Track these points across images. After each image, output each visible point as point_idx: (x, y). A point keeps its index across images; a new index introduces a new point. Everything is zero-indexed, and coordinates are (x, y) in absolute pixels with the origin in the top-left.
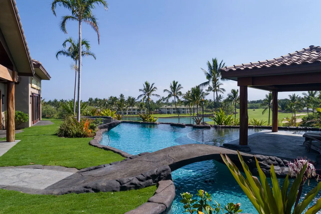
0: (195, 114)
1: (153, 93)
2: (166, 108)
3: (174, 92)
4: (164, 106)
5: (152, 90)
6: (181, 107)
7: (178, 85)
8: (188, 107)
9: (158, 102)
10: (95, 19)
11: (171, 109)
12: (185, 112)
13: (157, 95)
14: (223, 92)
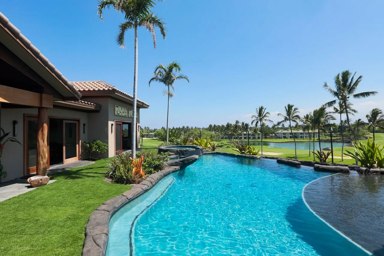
0: (315, 139)
1: (265, 118)
2: (282, 133)
3: (289, 116)
4: (280, 131)
5: (265, 116)
6: (298, 132)
7: (293, 108)
8: (307, 132)
9: (274, 127)
10: (161, 24)
11: (287, 134)
12: (304, 136)
13: (270, 120)
14: (353, 114)
